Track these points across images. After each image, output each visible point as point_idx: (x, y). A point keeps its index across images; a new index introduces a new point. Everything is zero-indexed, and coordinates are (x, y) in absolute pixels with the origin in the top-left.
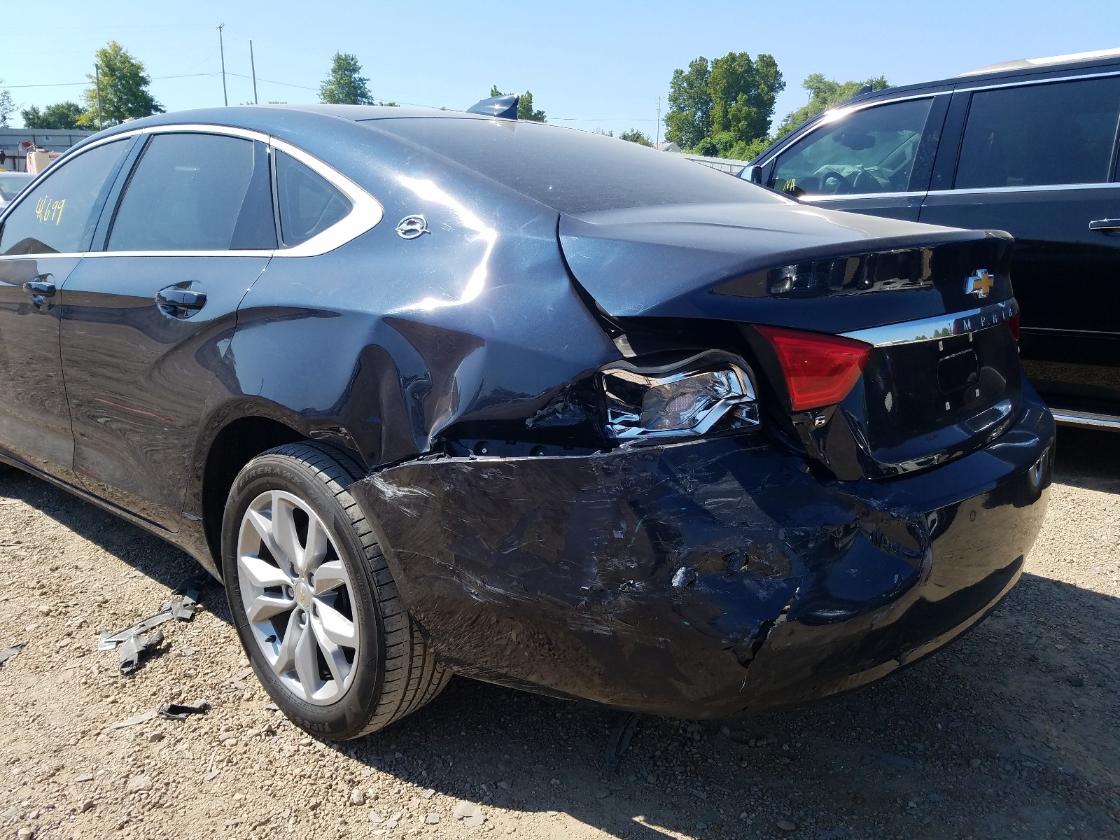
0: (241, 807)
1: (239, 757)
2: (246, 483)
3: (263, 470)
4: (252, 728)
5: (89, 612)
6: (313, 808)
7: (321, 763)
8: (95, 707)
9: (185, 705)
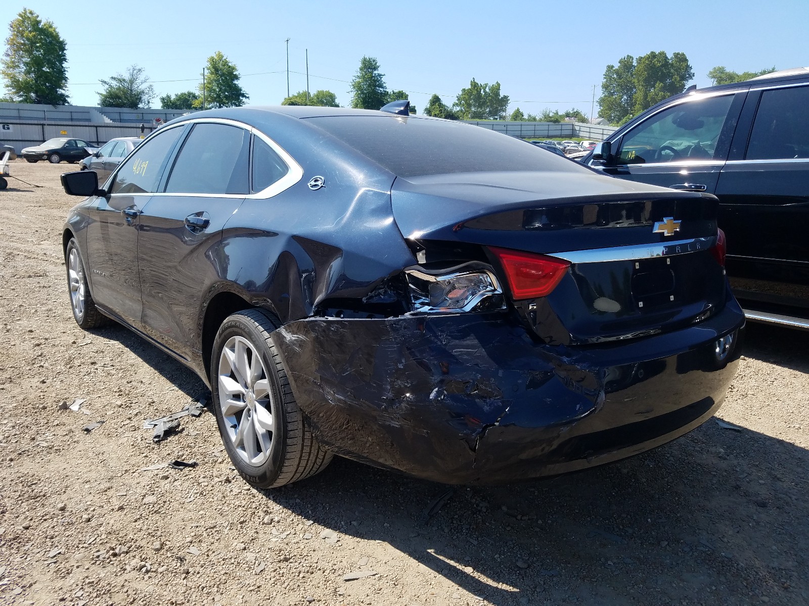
0: (202, 518)
1: (207, 492)
2: (223, 331)
3: (231, 324)
4: (219, 478)
5: (143, 407)
6: (241, 523)
7: (251, 500)
8: (135, 458)
9: (184, 462)
